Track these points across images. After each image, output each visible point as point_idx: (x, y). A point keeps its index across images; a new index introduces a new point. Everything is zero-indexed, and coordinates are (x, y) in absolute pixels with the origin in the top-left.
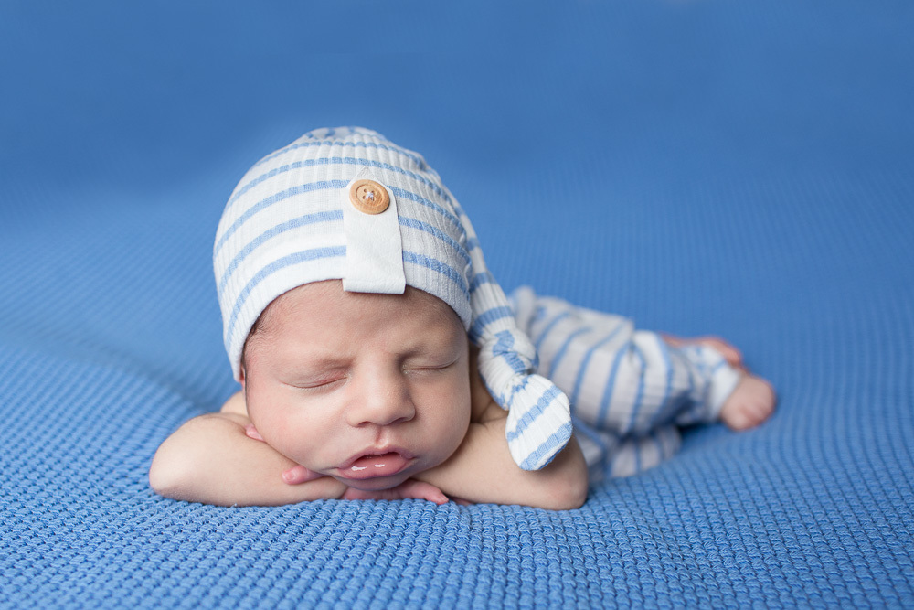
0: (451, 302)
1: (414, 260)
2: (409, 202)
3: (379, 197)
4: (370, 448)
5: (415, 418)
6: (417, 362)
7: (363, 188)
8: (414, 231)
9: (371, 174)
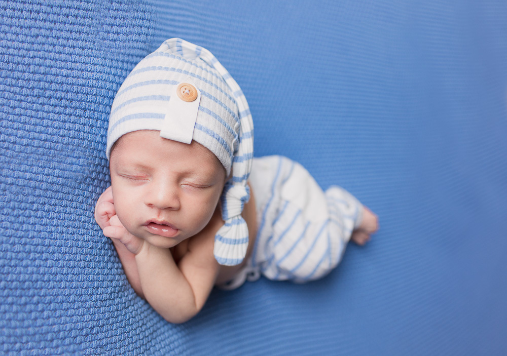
0: (217, 154)
1: (201, 128)
2: (209, 99)
3: (192, 94)
4: (154, 219)
5: (179, 209)
6: (189, 180)
7: (185, 87)
8: (205, 115)
9: (193, 82)
